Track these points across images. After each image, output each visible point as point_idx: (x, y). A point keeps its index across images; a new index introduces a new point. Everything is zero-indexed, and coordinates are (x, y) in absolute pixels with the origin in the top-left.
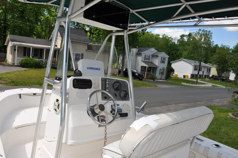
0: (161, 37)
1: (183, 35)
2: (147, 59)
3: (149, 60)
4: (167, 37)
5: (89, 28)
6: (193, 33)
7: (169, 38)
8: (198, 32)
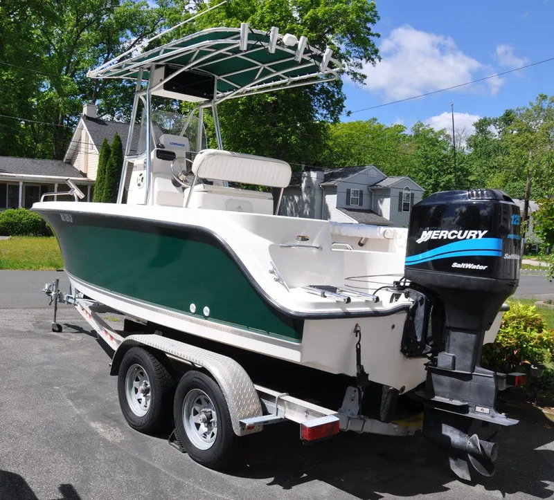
0: (409, 132)
1: (485, 120)
2: (355, 201)
3: (361, 204)
4: (431, 130)
5: (173, 122)
6: (518, 110)
7: (436, 134)
8: (535, 105)
